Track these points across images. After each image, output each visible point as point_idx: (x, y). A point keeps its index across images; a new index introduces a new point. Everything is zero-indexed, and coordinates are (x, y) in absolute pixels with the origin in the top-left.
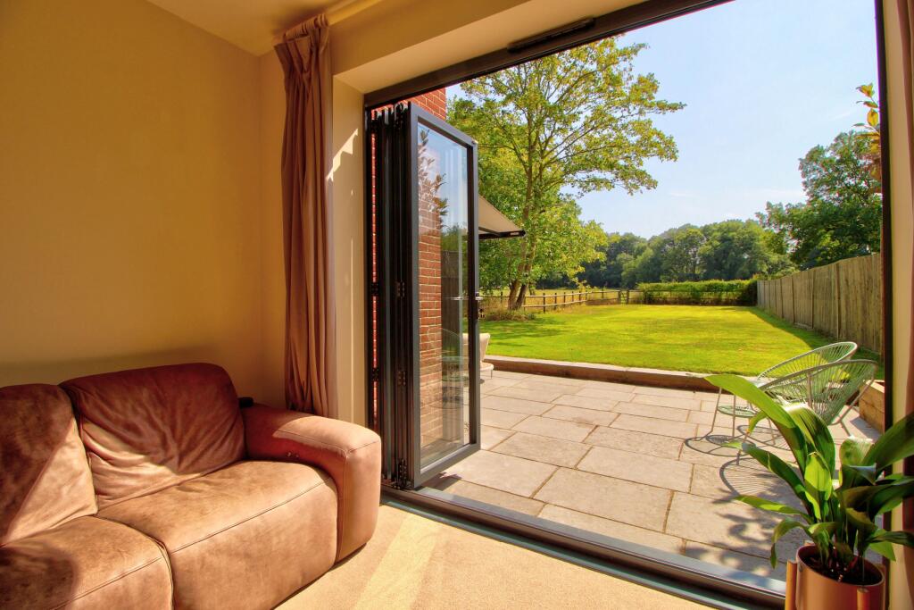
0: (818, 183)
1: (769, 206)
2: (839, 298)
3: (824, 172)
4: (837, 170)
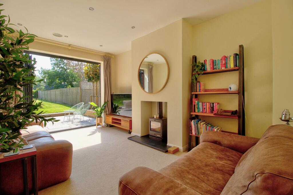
0: (55, 64)
1: (42, 68)
2: (70, 96)
3: (56, 62)
4: (60, 62)
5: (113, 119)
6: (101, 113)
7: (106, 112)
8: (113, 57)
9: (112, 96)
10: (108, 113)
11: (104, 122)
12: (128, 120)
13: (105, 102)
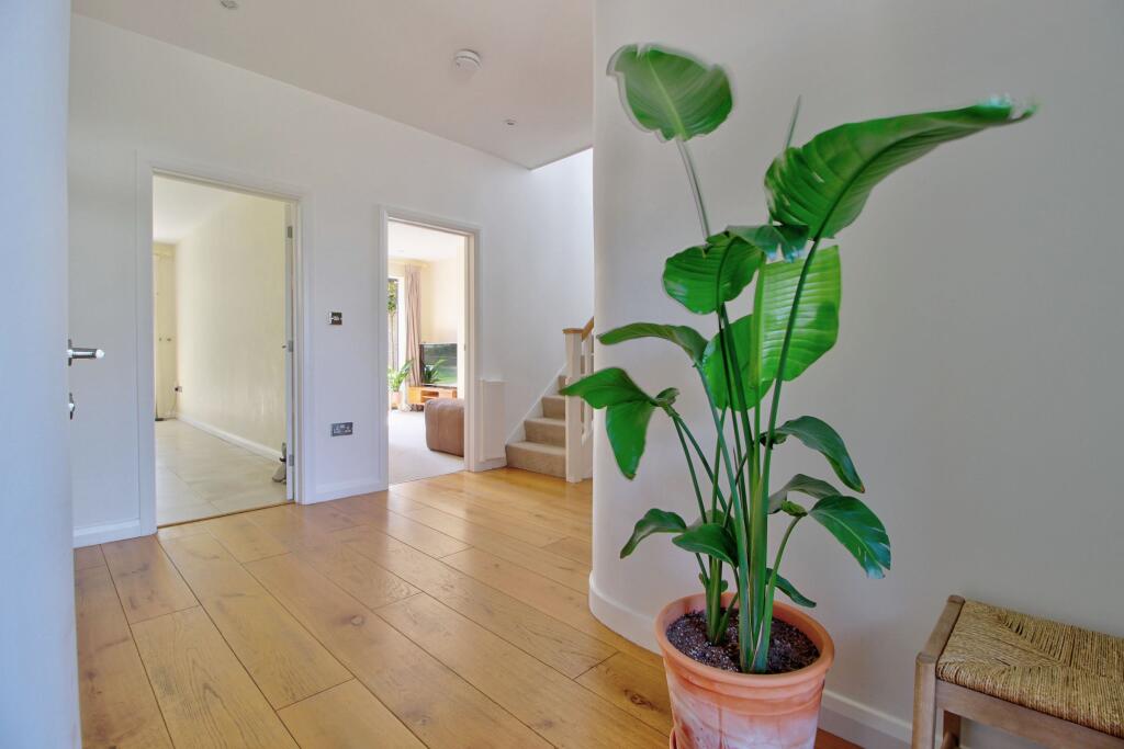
5: (424, 393)
6: (400, 382)
7: (410, 381)
8: (425, 266)
9: (421, 347)
10: (413, 383)
11: (406, 402)
12: (451, 391)
13: (407, 362)
